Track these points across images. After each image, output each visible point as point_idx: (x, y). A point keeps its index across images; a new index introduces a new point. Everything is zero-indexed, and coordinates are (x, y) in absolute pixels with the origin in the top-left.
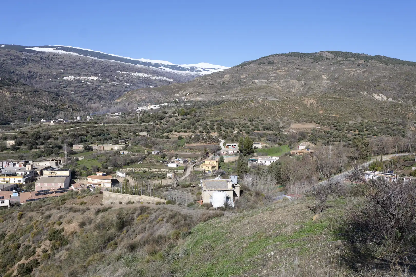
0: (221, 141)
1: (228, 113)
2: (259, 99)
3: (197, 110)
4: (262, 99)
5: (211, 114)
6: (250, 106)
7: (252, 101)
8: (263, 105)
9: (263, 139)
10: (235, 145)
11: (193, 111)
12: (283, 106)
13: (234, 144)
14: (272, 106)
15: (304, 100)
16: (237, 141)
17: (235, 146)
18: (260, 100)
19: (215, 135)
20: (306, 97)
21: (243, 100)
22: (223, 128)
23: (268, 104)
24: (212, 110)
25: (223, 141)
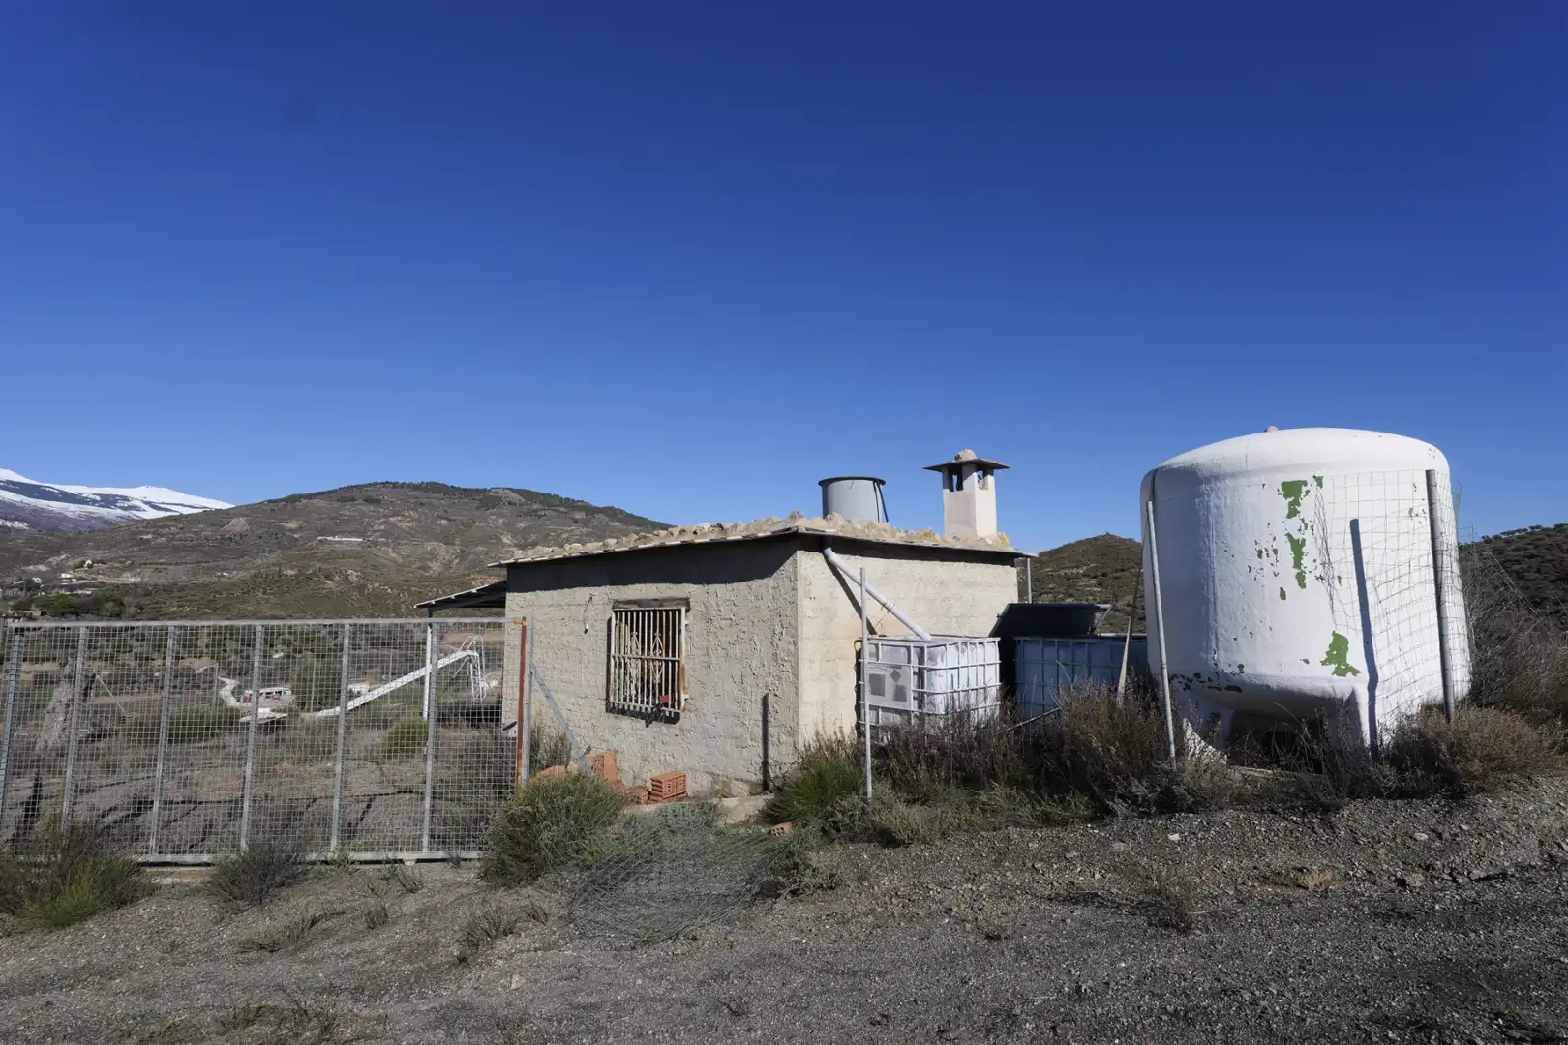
0: (223, 684)
1: (250, 608)
2: (350, 572)
3: (126, 600)
4: (359, 573)
5: (181, 612)
6: (325, 589)
7: (328, 577)
8: (364, 586)
9: (374, 670)
10: (280, 692)
11: (108, 600)
12: (420, 593)
13: (275, 689)
14: (389, 591)
15: (473, 579)
16: (286, 680)
17: (278, 695)
18: (353, 575)
19: (201, 665)
20: (479, 572)
21: (300, 573)
22: (231, 645)
23: (377, 585)
24: (187, 601)
25: (231, 684)
